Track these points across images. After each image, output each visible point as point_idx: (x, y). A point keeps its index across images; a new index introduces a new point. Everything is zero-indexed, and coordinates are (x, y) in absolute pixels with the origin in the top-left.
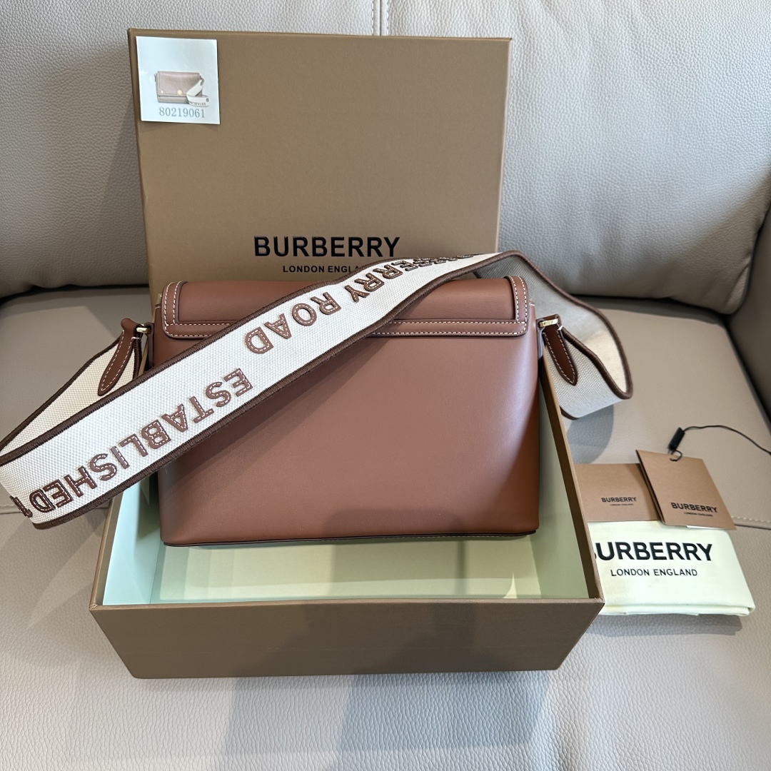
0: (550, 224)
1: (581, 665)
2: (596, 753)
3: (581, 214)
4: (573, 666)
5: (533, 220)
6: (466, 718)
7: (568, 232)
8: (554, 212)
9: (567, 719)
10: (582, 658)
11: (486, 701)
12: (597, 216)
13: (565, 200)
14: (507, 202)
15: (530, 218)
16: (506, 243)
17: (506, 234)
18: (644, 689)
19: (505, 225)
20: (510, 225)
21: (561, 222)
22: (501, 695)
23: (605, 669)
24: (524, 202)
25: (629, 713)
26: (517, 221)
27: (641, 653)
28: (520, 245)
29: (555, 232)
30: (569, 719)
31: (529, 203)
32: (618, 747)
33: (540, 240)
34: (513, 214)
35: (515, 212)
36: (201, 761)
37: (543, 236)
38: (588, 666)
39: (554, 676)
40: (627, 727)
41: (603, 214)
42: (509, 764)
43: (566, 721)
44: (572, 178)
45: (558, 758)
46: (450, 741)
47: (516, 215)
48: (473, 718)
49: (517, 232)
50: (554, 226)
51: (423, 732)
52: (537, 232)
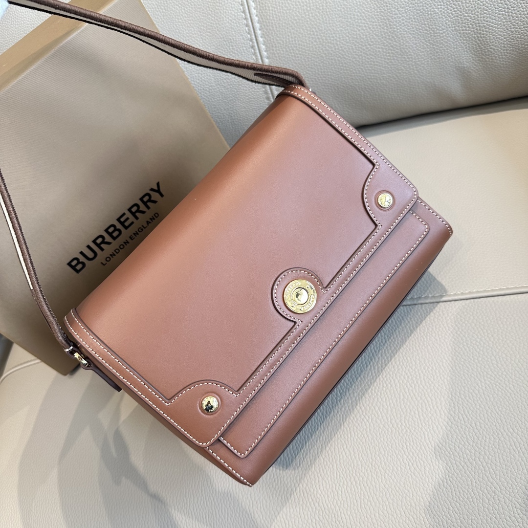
0: (417, 49)
1: (476, 437)
2: (495, 518)
3: (444, 32)
4: (467, 439)
5: (401, 51)
6: (371, 490)
7: (437, 52)
8: (418, 38)
9: (465, 488)
10: (476, 431)
11: (388, 475)
12: (460, 30)
13: (425, 25)
14: (372, 42)
15: (397, 49)
16: (383, 77)
17: (380, 69)
19: (377, 62)
21: (427, 45)
22: (401, 468)
23: (500, 439)
24: (388, 37)
26: (386, 55)
28: (397, 75)
29: (424, 55)
31: (393, 37)
32: (519, 512)
33: (413, 66)
35: (382, 49)
37: (415, 62)
39: (450, 449)
41: (465, 27)
44: (425, 3)
45: (460, 524)
46: (358, 511)
47: (384, 50)
48: (377, 490)
49: (389, 65)
50: (422, 50)
51: (335, 503)
52: (408, 60)
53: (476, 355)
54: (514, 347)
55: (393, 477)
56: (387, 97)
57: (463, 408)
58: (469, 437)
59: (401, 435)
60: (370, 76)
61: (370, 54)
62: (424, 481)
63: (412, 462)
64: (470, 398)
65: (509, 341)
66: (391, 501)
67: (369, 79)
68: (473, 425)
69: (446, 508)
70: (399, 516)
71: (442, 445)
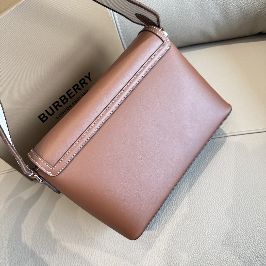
0: (194, 10)
1: (228, 206)
2: (239, 245)
4: (224, 207)
5: (185, 10)
6: (176, 235)
7: (203, 12)
8: (194, 4)
9: (223, 231)
10: (228, 203)
11: (185, 227)
14: (171, 5)
15: (183, 9)
16: (176, 24)
17: (175, 20)
18: (261, 213)
19: (173, 16)
20: (175, 15)
21: (198, 8)
22: (191, 223)
23: (240, 207)
24: (179, 3)
25: (254, 225)
26: (178, 13)
27: (258, 196)
28: (183, 23)
29: (197, 13)
30: (224, 231)
31: (181, 3)
32: (250, 241)
33: (191, 19)
34: (175, 10)
36: (70, 262)
37: (192, 17)
38: (231, 206)
39: (216, 212)
40: (254, 232)
42: (197, 254)
43: (223, 232)
45: (221, 249)
46: (170, 246)
47: (177, 10)
48: (179, 235)
49: (179, 18)
50: (196, 10)
51: (158, 243)
52: (188, 15)
53: (227, 165)
54: (245, 160)
55: (187, 228)
56: (177, 35)
57: (221, 191)
58: (224, 206)
59: (191, 206)
60: (170, 23)
61: (170, 12)
62: (203, 229)
63: (197, 220)
64: (224, 187)
65: (242, 158)
66: (187, 240)
67: (169, 25)
68: (227, 200)
69: (214, 242)
70: (191, 247)
71: (212, 211)
